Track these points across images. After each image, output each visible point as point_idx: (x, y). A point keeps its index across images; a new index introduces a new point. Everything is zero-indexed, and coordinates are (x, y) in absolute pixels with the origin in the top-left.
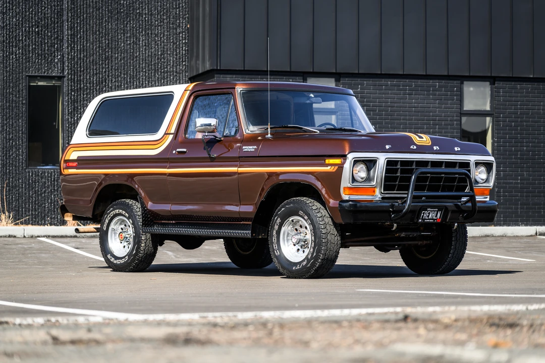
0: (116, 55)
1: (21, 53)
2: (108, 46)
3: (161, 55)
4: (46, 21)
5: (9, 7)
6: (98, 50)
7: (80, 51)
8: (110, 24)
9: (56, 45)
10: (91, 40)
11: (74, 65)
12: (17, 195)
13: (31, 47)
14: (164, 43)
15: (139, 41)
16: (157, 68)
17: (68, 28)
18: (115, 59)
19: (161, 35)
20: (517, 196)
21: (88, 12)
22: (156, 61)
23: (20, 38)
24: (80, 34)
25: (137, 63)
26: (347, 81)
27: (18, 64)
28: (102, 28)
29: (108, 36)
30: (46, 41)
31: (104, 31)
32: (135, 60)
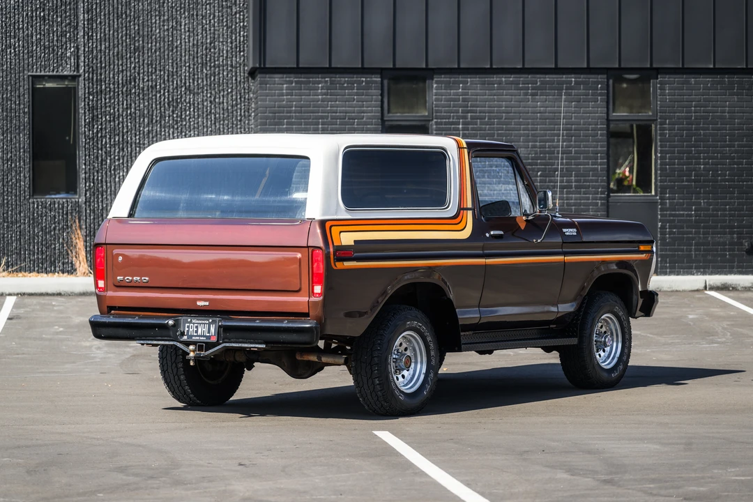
0: (150, 45)
1: (21, 45)
2: (139, 33)
3: (210, 44)
4: (55, 2)
6: (124, 38)
7: (101, 41)
8: (140, 4)
9: (68, 34)
10: (116, 26)
11: (93, 60)
12: (18, 233)
13: (34, 38)
14: (214, 27)
15: (181, 26)
16: (204, 62)
17: (84, 10)
18: (148, 50)
19: (210, 16)
20: (691, 233)
22: (204, 52)
23: (21, 26)
24: (101, 18)
25: (177, 55)
26: (443, 78)
27: (18, 61)
28: (130, 10)
29: (138, 20)
30: (55, 29)
31: (132, 13)
32: (175, 50)
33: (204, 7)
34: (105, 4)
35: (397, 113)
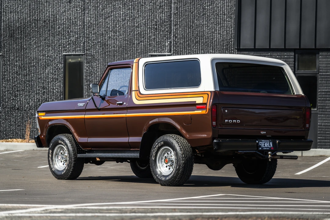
0: (202, 41)
1: (146, 41)
2: (198, 35)
3: (230, 40)
4: (161, 21)
5: (140, 14)
6: (191, 37)
7: (181, 39)
8: (199, 22)
9: (167, 36)
10: (188, 32)
11: (177, 48)
13: (152, 37)
14: (232, 32)
15: (217, 31)
16: (227, 48)
17: (174, 25)
18: (202, 43)
19: (230, 27)
21: (186, 14)
22: (227, 43)
23: (146, 32)
24: (181, 28)
25: (215, 45)
26: (324, 54)
27: (145, 48)
28: (194, 24)
29: (198, 29)
30: (161, 33)
31: (195, 26)
32: (214, 43)
33: (227, 22)
34: (183, 22)
35: (302, 70)
